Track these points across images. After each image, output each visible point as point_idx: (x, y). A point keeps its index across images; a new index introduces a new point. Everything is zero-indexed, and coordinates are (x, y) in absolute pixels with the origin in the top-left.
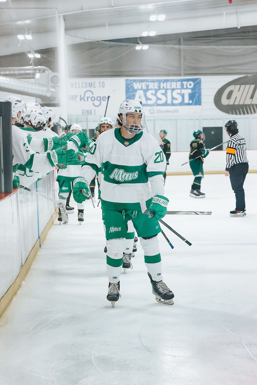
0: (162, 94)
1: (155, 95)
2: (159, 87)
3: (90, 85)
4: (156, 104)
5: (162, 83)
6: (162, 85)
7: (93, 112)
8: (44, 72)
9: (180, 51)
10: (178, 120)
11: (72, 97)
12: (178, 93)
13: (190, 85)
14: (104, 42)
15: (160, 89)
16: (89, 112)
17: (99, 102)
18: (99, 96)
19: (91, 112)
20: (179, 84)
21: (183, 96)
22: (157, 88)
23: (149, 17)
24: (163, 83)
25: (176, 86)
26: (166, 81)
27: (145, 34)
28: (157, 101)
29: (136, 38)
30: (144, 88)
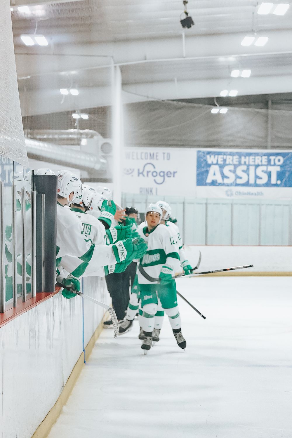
0: (244, 171)
1: (234, 172)
2: (240, 162)
3: (152, 156)
4: (234, 184)
5: (243, 158)
6: (243, 159)
7: (154, 191)
8: (92, 136)
9: (267, 116)
10: (263, 205)
11: (128, 171)
12: (263, 171)
13: (279, 160)
14: (171, 102)
15: (240, 164)
16: (150, 191)
17: (162, 178)
18: (163, 170)
19: (151, 191)
20: (265, 159)
21: (269, 174)
22: (237, 163)
23: (230, 72)
24: (245, 157)
25: (261, 161)
26: (249, 155)
27: (224, 94)
28: (236, 180)
29: (213, 98)
30: (220, 162)
